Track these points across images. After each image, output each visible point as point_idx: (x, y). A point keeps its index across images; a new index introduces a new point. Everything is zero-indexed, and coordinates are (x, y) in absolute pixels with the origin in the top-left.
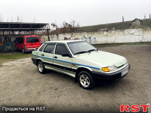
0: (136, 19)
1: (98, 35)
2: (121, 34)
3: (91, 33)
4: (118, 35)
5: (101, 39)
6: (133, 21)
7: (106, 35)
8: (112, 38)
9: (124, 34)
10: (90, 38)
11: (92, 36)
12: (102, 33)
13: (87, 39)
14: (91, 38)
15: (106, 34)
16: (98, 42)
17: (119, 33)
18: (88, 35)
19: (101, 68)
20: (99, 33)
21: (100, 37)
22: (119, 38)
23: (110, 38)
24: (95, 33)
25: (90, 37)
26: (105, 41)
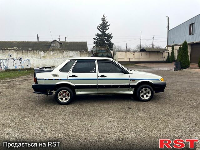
0: (55, 40)
1: (33, 56)
2: (61, 56)
3: (23, 52)
4: (57, 58)
5: (38, 61)
6: (52, 43)
7: (44, 57)
8: (51, 60)
9: (64, 56)
10: (20, 60)
11: (23, 56)
12: (38, 53)
13: (16, 60)
14: (22, 60)
15: (44, 55)
16: (33, 65)
17: (58, 55)
18: (18, 55)
19: (160, 79)
20: (34, 53)
21: (36, 58)
22: (59, 61)
23: (48, 60)
24: (28, 53)
25: (21, 58)
26: (43, 64)
